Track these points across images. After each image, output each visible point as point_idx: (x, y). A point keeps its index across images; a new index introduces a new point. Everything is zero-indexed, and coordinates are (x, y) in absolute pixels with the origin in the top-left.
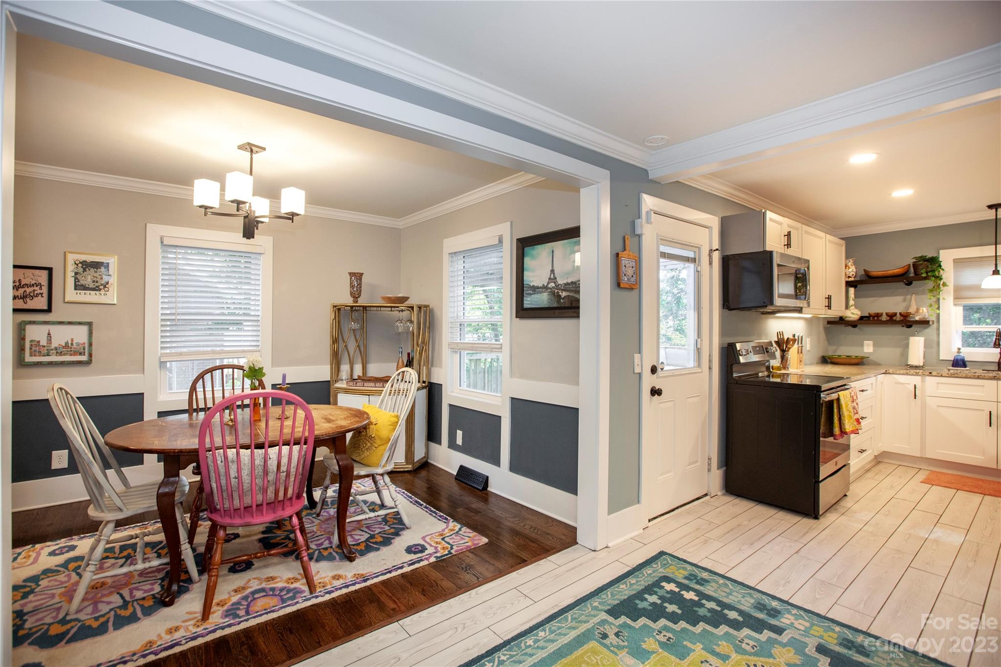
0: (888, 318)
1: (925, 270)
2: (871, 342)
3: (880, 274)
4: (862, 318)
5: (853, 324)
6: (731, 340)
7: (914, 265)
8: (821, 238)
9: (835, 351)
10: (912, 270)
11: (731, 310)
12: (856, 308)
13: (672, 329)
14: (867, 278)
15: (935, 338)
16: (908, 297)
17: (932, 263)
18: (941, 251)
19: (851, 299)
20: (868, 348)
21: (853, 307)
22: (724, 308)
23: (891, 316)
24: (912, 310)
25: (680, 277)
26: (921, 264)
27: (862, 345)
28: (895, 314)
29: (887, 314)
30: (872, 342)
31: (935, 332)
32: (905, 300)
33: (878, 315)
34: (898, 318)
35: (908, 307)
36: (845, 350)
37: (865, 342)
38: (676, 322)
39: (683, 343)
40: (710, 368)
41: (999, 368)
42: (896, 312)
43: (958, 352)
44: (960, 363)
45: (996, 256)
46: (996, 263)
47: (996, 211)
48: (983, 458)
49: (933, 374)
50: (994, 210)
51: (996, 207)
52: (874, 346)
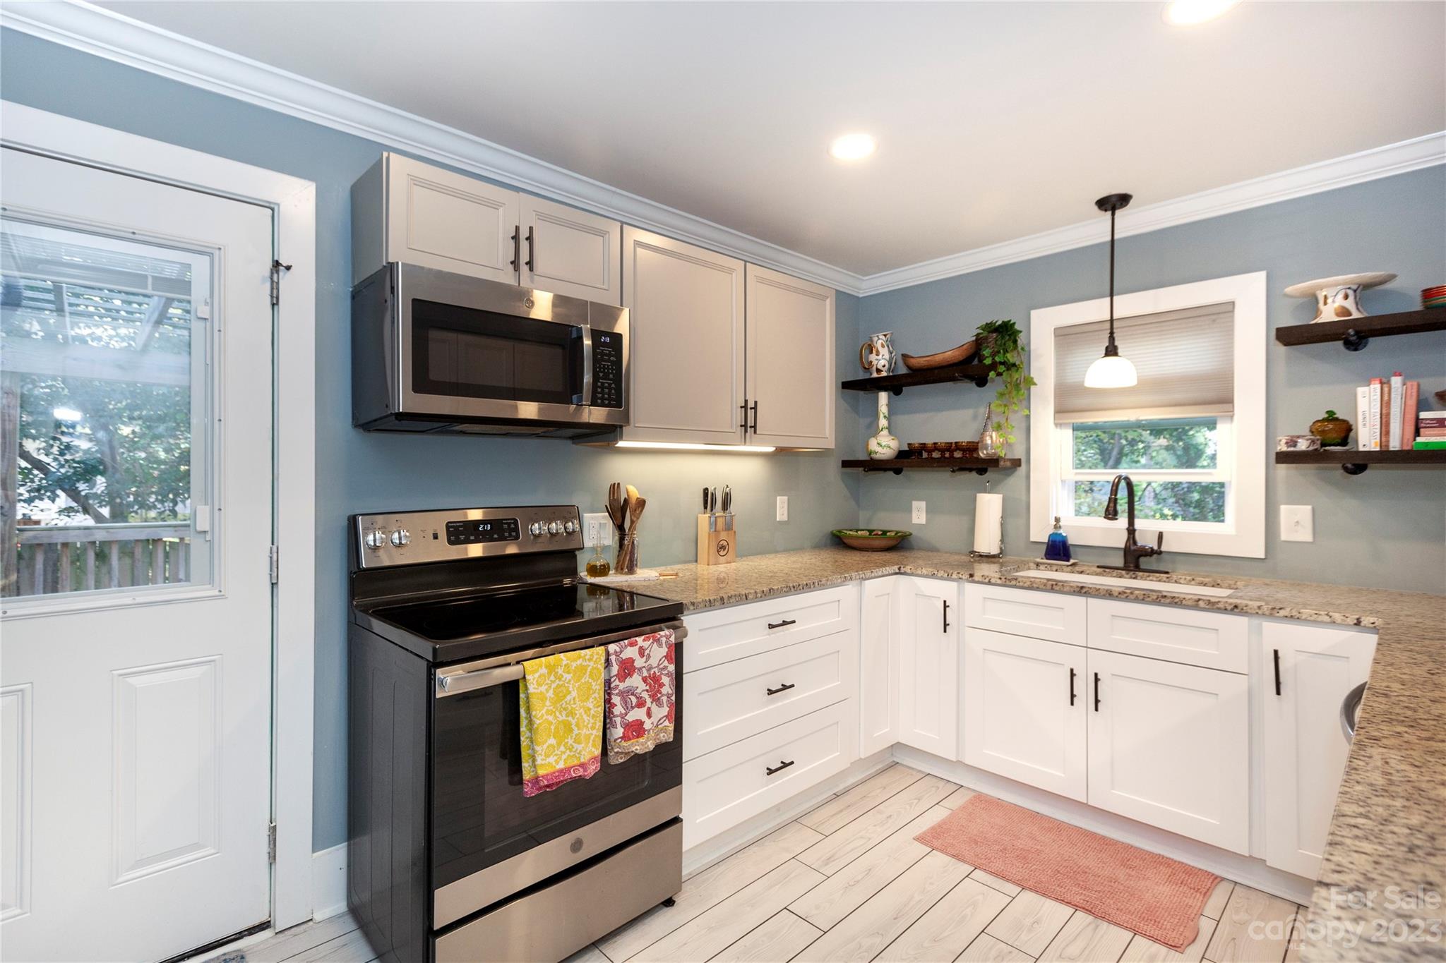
2: (923, 504)
4: (901, 455)
5: (889, 468)
7: (978, 341)
8: (730, 271)
9: (869, 521)
14: (906, 371)
15: (1024, 498)
16: (982, 410)
17: (1005, 334)
18: (1033, 312)
19: (881, 416)
20: (919, 515)
21: (885, 432)
23: (943, 450)
27: (910, 511)
30: (923, 502)
31: (1020, 485)
32: (975, 417)
37: (915, 504)
40: (273, 584)
41: (1126, 562)
42: (950, 441)
43: (1057, 527)
44: (1058, 550)
45: (1112, 320)
46: (1112, 333)
47: (1113, 215)
48: (1063, 775)
49: (976, 578)
50: (1109, 213)
51: (1113, 203)
52: (927, 512)
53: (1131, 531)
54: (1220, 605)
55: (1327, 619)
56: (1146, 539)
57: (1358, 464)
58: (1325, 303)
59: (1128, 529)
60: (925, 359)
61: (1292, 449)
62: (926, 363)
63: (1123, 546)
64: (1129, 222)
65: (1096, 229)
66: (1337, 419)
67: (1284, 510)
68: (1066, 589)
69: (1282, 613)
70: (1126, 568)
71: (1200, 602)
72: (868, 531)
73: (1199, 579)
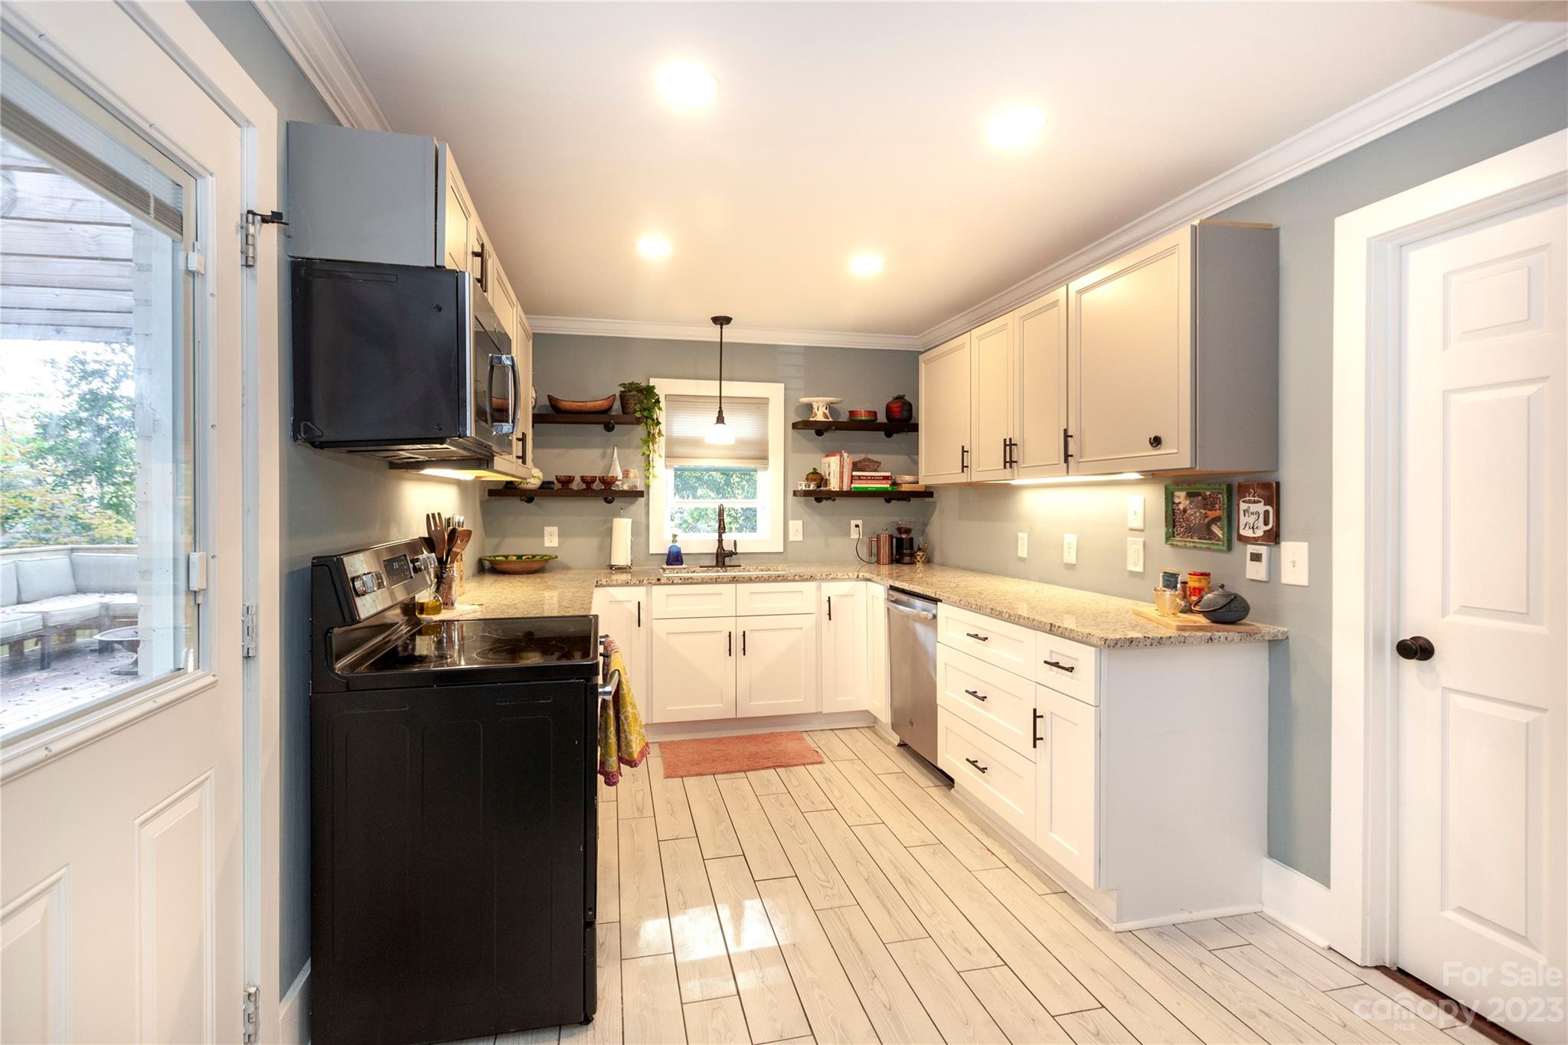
0: (584, 486)
1: (639, 406)
3: (574, 406)
4: (544, 485)
5: (529, 496)
6: (324, 545)
7: (623, 396)
9: (497, 547)
10: (617, 405)
11: (322, 445)
12: (536, 466)
13: (94, 503)
14: (551, 411)
15: (643, 521)
16: (609, 451)
17: (647, 396)
18: (651, 380)
20: (551, 539)
21: (532, 464)
22: (295, 438)
23: (588, 482)
24: (617, 472)
25: (117, 393)
26: (634, 396)
27: (542, 535)
28: (593, 480)
29: (583, 479)
30: (556, 528)
31: (643, 510)
32: (604, 456)
33: (566, 481)
34: (597, 486)
35: (609, 467)
36: (514, 546)
37: (547, 529)
38: (106, 489)
39: (124, 534)
40: (247, 657)
41: (717, 562)
42: (595, 475)
43: (674, 541)
44: (675, 558)
45: (720, 397)
46: (720, 408)
47: (721, 328)
48: (721, 705)
49: (662, 581)
50: (719, 326)
51: (722, 321)
52: (559, 536)
53: (720, 541)
54: (805, 577)
55: (847, 577)
56: (728, 547)
57: (832, 496)
58: (818, 410)
59: (719, 540)
60: (577, 404)
61: (807, 489)
62: (577, 408)
63: (715, 551)
64: (731, 334)
65: (712, 333)
66: (817, 473)
67: (791, 523)
68: (725, 580)
69: (831, 576)
70: (717, 565)
71: (796, 577)
72: (504, 556)
73: (759, 568)
